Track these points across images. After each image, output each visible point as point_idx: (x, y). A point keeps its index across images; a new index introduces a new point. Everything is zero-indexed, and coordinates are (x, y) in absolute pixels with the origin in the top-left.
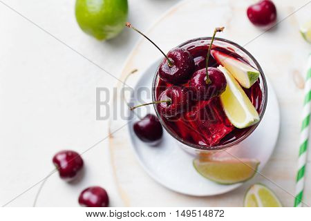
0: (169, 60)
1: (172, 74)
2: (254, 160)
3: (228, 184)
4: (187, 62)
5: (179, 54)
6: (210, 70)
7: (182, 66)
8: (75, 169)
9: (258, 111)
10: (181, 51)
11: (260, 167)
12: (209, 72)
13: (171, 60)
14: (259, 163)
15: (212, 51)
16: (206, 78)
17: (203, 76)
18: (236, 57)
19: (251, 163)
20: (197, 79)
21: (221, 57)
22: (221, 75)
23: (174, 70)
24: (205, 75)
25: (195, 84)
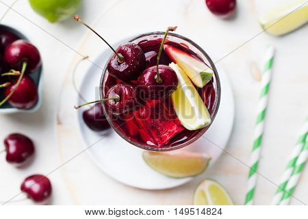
0: (118, 56)
1: (121, 70)
2: (205, 155)
3: (178, 178)
4: (137, 59)
5: (129, 50)
6: (161, 68)
7: (132, 63)
8: (24, 155)
9: (210, 111)
10: (132, 47)
11: (211, 163)
12: (160, 70)
13: (120, 55)
14: (210, 159)
15: (165, 46)
16: (156, 77)
17: (153, 74)
18: (190, 53)
19: (202, 159)
20: (147, 76)
21: (174, 53)
22: (173, 74)
23: (123, 68)
24: (155, 73)
25: (145, 82)
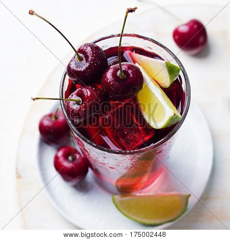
12: (123, 67)
13: (80, 54)
16: (119, 73)
17: (116, 70)
23: (84, 66)
24: (118, 70)
25: (108, 79)
